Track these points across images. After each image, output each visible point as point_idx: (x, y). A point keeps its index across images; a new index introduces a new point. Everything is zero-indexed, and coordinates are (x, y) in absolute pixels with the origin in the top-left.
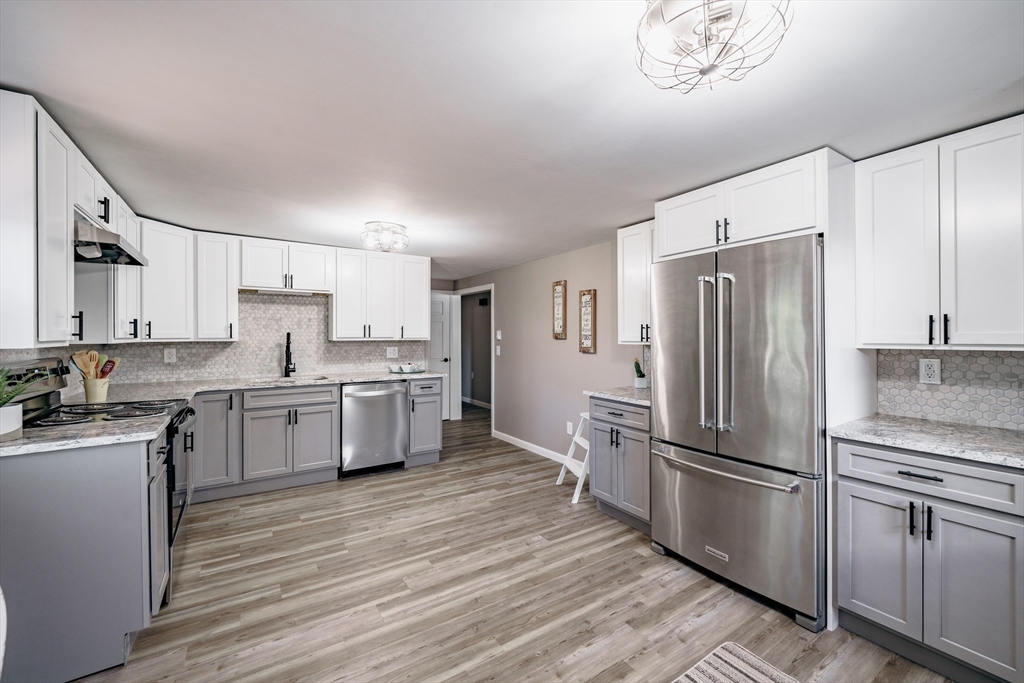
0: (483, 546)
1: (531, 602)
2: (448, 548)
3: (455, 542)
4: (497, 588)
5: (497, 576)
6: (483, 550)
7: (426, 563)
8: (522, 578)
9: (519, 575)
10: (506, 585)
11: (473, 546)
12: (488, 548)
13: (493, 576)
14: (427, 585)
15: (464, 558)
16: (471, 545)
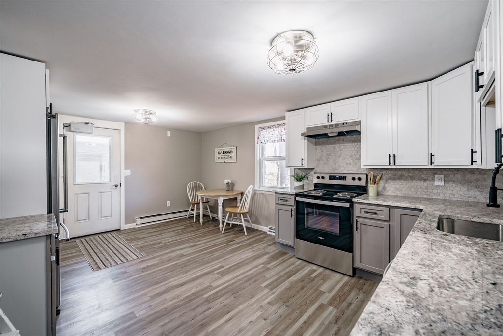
0: (182, 300)
1: (162, 275)
2: (205, 296)
3: (202, 301)
4: (176, 278)
5: (176, 283)
6: (183, 297)
7: (214, 285)
8: (162, 284)
9: (163, 285)
10: (172, 280)
11: (190, 299)
12: (179, 299)
13: (178, 283)
14: (208, 275)
15: (193, 291)
16: (190, 300)
